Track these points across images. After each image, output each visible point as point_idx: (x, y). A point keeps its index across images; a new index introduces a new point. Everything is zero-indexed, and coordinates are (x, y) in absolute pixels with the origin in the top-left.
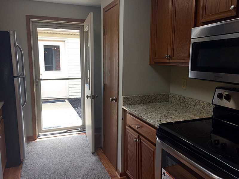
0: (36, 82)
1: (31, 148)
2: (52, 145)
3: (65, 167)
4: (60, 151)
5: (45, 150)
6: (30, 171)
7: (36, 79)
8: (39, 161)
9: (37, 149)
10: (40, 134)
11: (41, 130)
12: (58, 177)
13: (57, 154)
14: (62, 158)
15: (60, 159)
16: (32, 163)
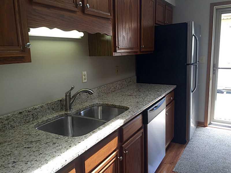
0: (214, 70)
1: (199, 132)
2: (220, 136)
3: (226, 163)
4: (227, 145)
5: (212, 139)
6: (191, 153)
7: (213, 67)
8: (202, 147)
9: (205, 135)
10: (212, 122)
11: (214, 119)
12: (215, 169)
13: (222, 147)
14: (226, 153)
15: (224, 154)
16: (195, 147)
